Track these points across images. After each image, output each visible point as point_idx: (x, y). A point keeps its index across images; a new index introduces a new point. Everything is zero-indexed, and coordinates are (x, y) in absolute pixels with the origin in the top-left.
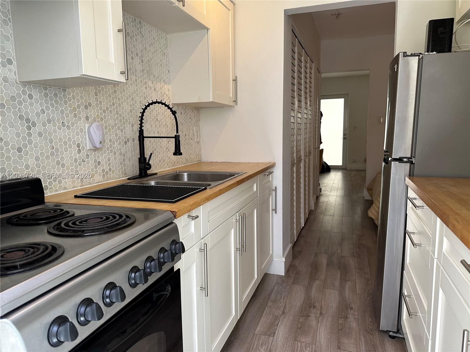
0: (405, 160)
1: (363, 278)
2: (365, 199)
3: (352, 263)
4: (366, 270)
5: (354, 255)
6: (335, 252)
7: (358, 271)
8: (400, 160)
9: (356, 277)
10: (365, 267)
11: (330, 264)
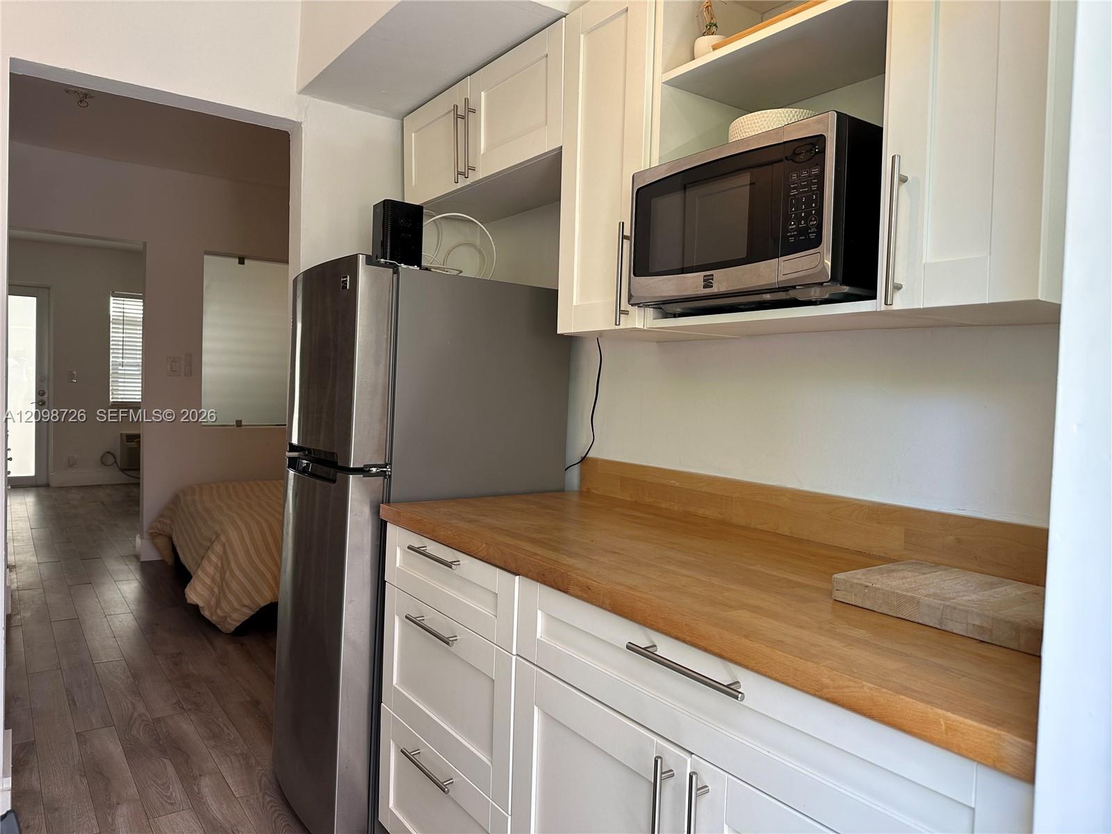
0: (374, 470)
1: (232, 757)
2: (142, 560)
3: (188, 728)
4: (229, 734)
5: (184, 709)
6: (132, 714)
7: (212, 743)
8: (363, 471)
9: (216, 760)
10: (225, 729)
11: (132, 750)
